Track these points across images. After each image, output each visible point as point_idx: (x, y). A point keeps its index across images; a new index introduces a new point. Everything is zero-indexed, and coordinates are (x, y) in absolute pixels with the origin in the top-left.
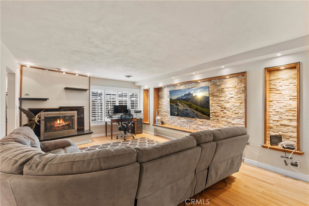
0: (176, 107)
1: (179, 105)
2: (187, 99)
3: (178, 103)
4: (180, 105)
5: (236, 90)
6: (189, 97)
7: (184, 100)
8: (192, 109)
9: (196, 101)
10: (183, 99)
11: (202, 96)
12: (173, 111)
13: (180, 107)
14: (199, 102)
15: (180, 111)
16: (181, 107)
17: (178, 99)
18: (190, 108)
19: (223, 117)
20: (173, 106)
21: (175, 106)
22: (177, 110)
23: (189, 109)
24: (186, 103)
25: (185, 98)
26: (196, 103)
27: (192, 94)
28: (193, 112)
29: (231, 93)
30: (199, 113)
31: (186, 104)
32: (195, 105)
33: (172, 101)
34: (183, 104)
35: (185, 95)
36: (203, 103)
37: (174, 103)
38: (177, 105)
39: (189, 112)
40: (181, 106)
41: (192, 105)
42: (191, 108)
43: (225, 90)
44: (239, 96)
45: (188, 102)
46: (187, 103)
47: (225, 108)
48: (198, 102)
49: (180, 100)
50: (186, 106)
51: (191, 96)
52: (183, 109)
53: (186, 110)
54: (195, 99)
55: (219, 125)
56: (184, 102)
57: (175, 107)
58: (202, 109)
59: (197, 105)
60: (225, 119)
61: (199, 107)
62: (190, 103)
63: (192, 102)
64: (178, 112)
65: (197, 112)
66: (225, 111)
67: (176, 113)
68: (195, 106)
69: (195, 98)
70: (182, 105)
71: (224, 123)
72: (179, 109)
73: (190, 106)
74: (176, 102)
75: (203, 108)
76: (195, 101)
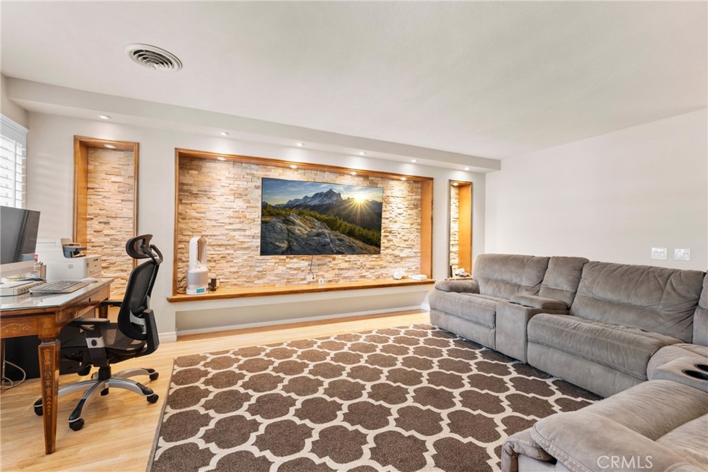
0: (284, 227)
1: (294, 223)
2: (322, 205)
3: (291, 217)
4: (298, 221)
5: (406, 203)
6: (327, 201)
7: (314, 208)
8: (338, 233)
9: (351, 211)
10: (310, 206)
11: (368, 201)
12: (273, 241)
13: (297, 228)
14: (358, 216)
15: (296, 239)
16: (301, 228)
17: (291, 206)
18: (332, 229)
19: (387, 248)
20: (273, 226)
21: (280, 225)
22: (288, 235)
23: (326, 231)
24: (318, 216)
25: (316, 202)
26: (350, 216)
27: (339, 194)
28: (340, 240)
29: (400, 206)
30: (357, 242)
31: (318, 219)
32: (346, 223)
33: (269, 212)
34: (309, 220)
35: (316, 195)
36: (368, 218)
37: (278, 215)
38: (287, 221)
39: (328, 240)
40: (301, 226)
41: (339, 222)
42: (335, 230)
43: (391, 199)
44: (410, 212)
45: (324, 214)
46: (324, 217)
47: (390, 232)
48: (356, 214)
49: (300, 208)
50: (318, 224)
51: (334, 198)
52: (307, 234)
53: (318, 235)
54: (347, 208)
55: (381, 263)
56: (312, 213)
57: (282, 230)
58: (365, 232)
59: (352, 222)
60: (389, 251)
61: (358, 228)
62: (332, 217)
63: (338, 215)
64: (289, 242)
65: (352, 239)
66: (390, 237)
67: (284, 245)
68: (346, 225)
69: (346, 205)
70: (305, 223)
71: (389, 258)
72: (293, 234)
73: (332, 225)
74: (284, 213)
75: (369, 230)
76: (345, 213)
